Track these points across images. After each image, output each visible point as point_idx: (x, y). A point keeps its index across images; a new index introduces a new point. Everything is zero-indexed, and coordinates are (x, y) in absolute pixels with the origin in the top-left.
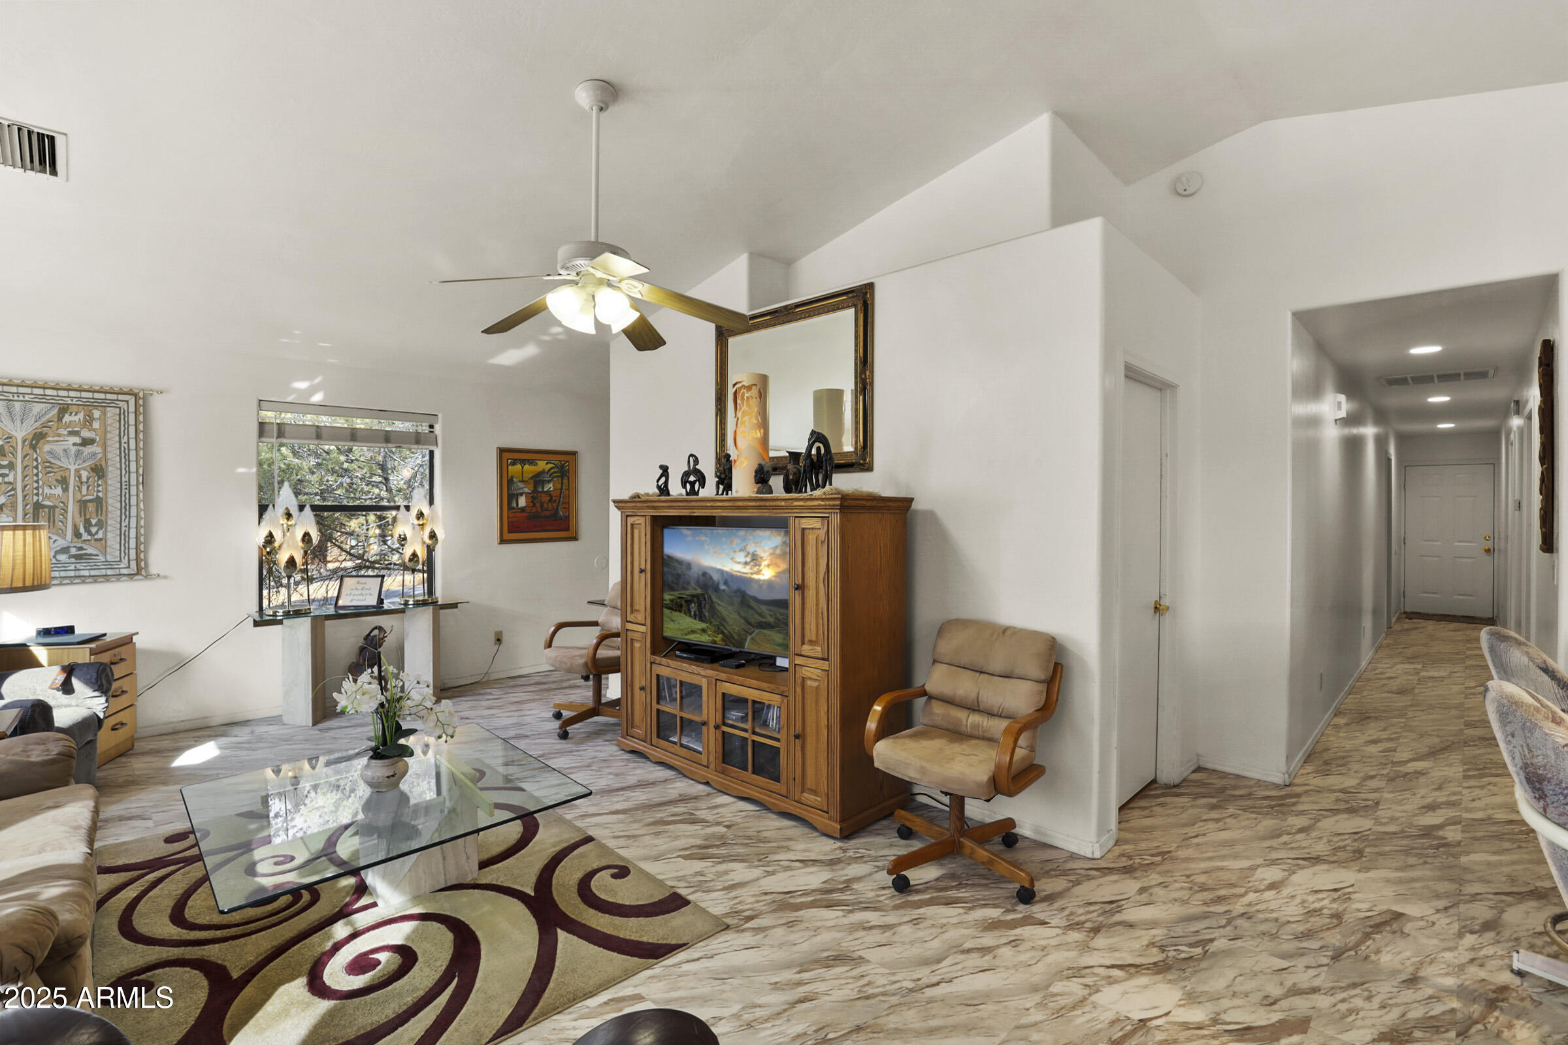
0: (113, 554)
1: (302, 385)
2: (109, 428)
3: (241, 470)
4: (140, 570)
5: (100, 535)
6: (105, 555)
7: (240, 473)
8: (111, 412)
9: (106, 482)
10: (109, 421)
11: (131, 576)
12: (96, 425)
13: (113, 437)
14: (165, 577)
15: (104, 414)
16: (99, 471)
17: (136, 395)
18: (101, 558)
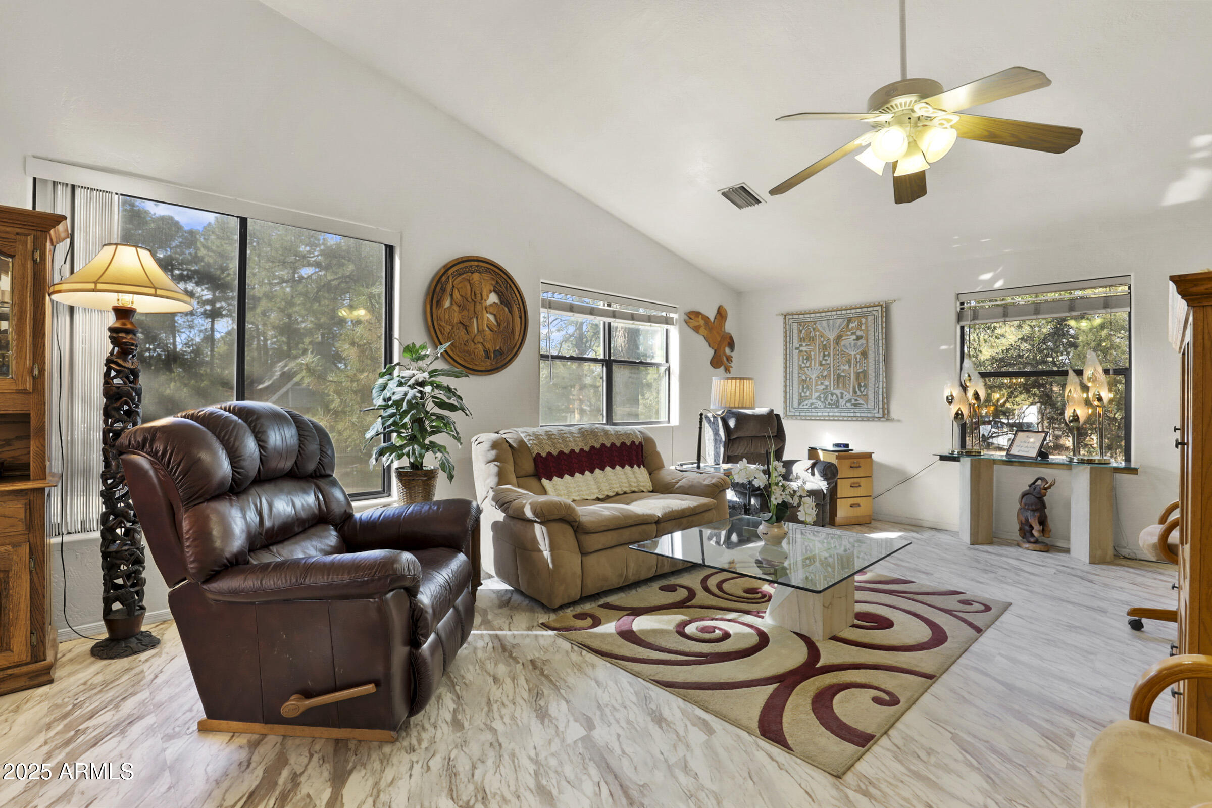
0: (871, 404)
1: (987, 276)
2: (869, 328)
3: (944, 347)
4: (885, 415)
5: (865, 393)
6: (867, 404)
7: (943, 350)
8: (870, 318)
9: (868, 361)
10: (869, 324)
11: (879, 418)
12: (863, 327)
13: (871, 333)
14: (899, 421)
15: (867, 319)
16: (864, 354)
17: (882, 306)
18: (865, 406)
